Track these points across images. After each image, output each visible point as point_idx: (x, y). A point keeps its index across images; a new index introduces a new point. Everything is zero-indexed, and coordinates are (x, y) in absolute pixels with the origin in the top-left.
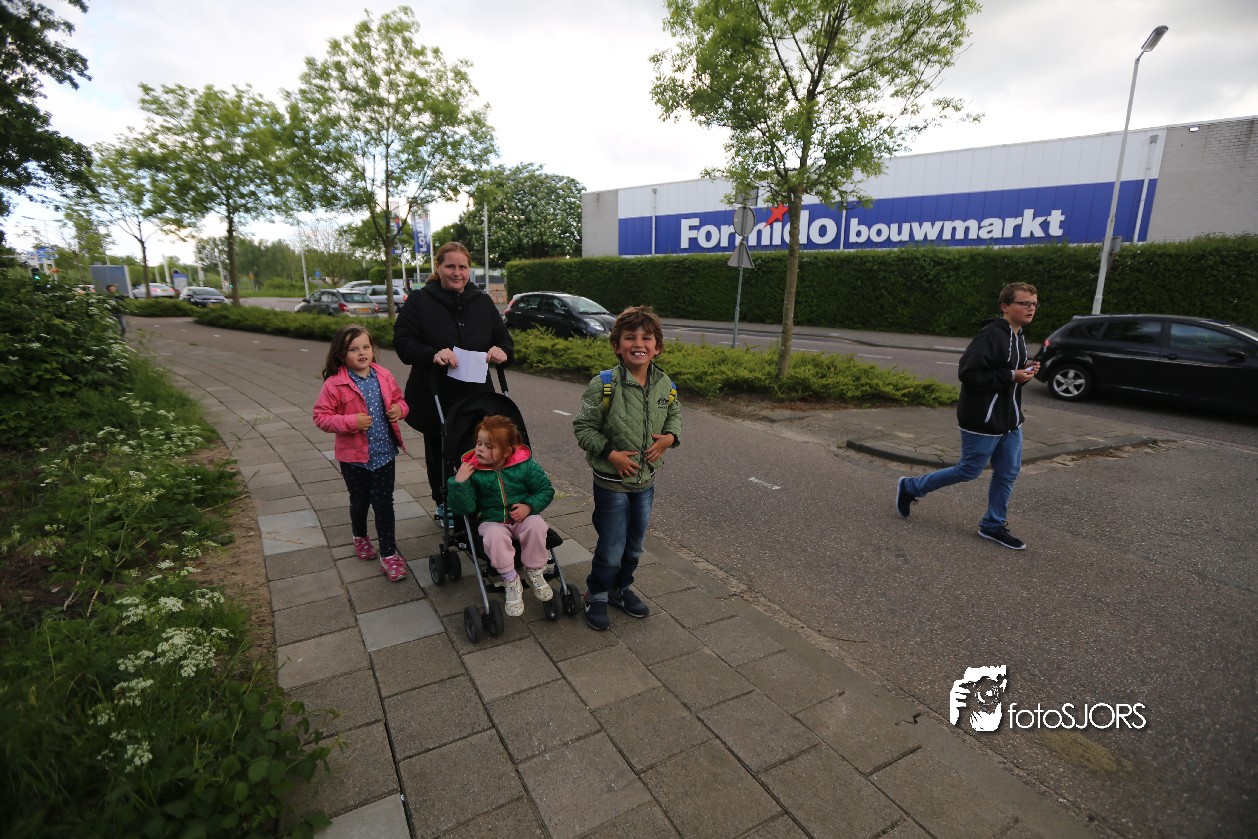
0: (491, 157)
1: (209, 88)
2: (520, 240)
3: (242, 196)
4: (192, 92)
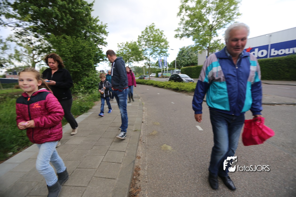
0: (168, 47)
1: (127, 42)
2: (188, 63)
3: (131, 59)
4: (124, 43)
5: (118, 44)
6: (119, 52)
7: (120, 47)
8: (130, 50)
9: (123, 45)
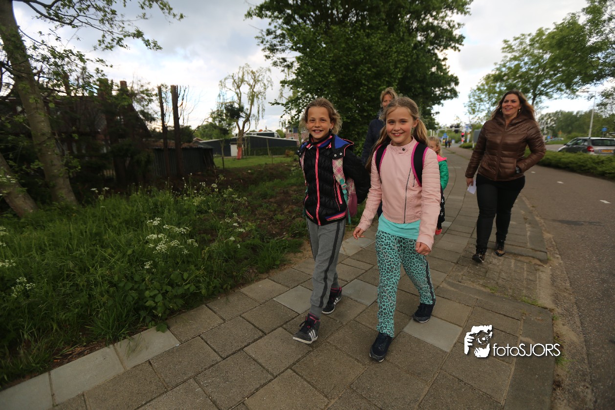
5: (506, 41)
6: (504, 66)
7: (513, 50)
8: (547, 56)
9: (521, 44)
